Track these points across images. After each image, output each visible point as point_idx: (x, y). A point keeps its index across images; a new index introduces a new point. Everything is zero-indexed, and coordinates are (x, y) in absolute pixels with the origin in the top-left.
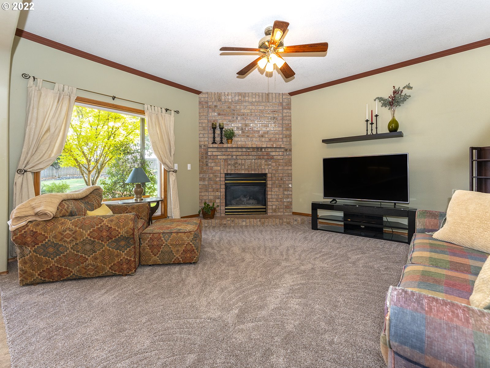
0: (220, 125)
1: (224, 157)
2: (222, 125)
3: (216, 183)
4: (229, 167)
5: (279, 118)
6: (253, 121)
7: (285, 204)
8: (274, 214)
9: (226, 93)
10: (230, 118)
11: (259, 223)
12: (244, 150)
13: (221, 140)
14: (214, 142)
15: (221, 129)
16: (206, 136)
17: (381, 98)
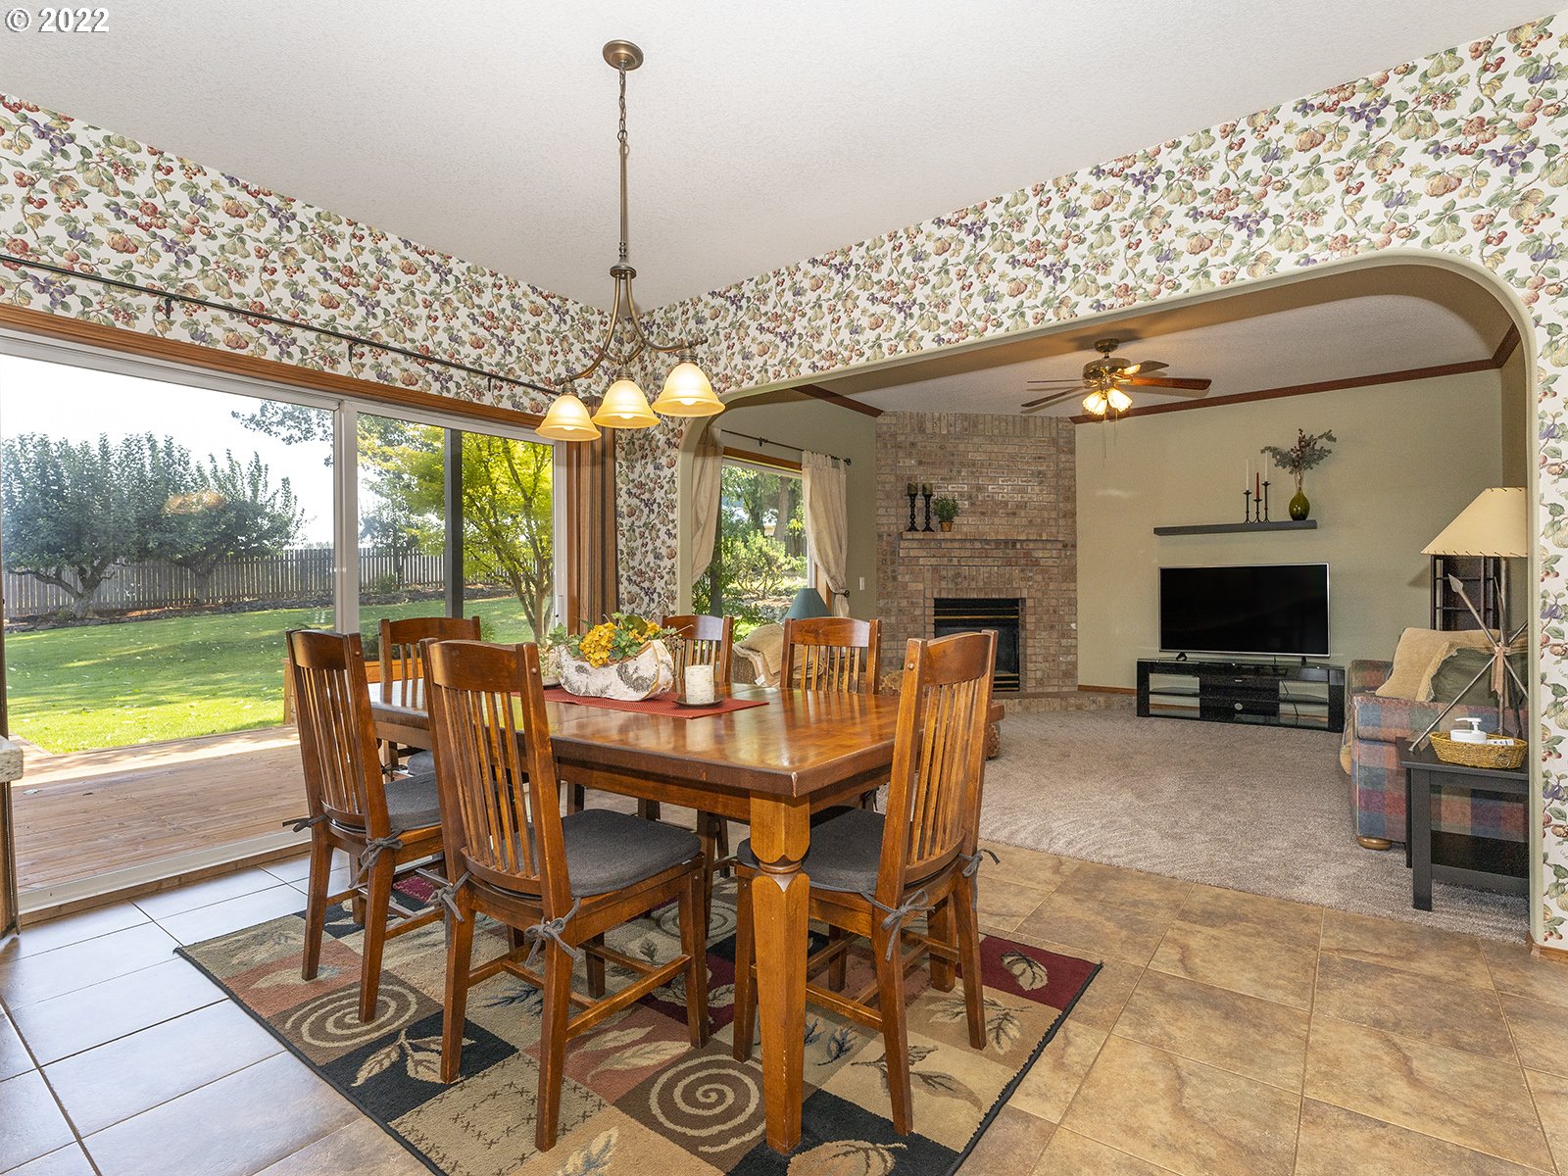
0: (924, 488)
1: (933, 561)
2: (928, 486)
3: (914, 620)
4: (944, 584)
5: (1049, 474)
6: (993, 479)
7: (1064, 667)
8: (1040, 690)
9: (937, 415)
10: (945, 472)
11: (1018, 709)
12: (978, 545)
13: (928, 523)
14: (912, 528)
15: (928, 497)
16: (892, 511)
17: (1276, 449)
